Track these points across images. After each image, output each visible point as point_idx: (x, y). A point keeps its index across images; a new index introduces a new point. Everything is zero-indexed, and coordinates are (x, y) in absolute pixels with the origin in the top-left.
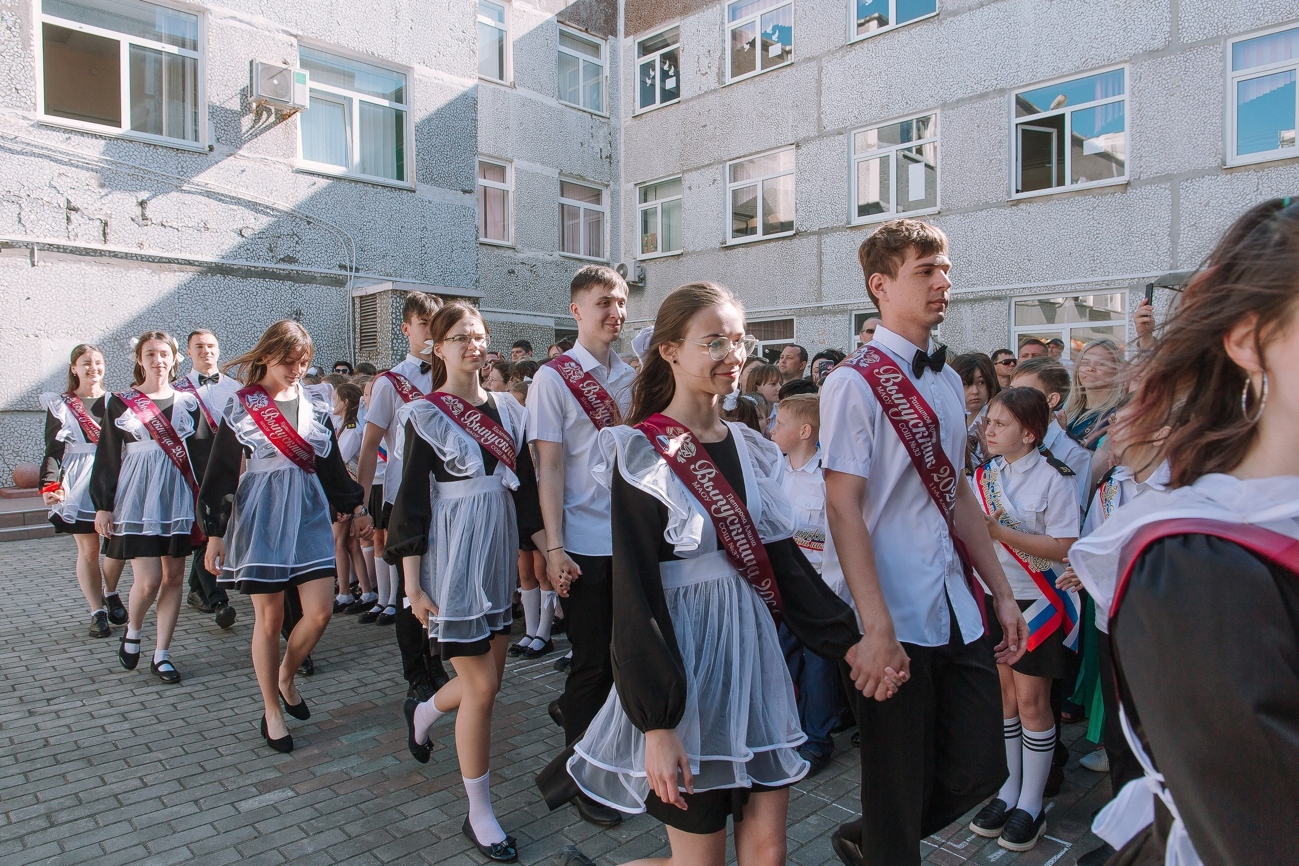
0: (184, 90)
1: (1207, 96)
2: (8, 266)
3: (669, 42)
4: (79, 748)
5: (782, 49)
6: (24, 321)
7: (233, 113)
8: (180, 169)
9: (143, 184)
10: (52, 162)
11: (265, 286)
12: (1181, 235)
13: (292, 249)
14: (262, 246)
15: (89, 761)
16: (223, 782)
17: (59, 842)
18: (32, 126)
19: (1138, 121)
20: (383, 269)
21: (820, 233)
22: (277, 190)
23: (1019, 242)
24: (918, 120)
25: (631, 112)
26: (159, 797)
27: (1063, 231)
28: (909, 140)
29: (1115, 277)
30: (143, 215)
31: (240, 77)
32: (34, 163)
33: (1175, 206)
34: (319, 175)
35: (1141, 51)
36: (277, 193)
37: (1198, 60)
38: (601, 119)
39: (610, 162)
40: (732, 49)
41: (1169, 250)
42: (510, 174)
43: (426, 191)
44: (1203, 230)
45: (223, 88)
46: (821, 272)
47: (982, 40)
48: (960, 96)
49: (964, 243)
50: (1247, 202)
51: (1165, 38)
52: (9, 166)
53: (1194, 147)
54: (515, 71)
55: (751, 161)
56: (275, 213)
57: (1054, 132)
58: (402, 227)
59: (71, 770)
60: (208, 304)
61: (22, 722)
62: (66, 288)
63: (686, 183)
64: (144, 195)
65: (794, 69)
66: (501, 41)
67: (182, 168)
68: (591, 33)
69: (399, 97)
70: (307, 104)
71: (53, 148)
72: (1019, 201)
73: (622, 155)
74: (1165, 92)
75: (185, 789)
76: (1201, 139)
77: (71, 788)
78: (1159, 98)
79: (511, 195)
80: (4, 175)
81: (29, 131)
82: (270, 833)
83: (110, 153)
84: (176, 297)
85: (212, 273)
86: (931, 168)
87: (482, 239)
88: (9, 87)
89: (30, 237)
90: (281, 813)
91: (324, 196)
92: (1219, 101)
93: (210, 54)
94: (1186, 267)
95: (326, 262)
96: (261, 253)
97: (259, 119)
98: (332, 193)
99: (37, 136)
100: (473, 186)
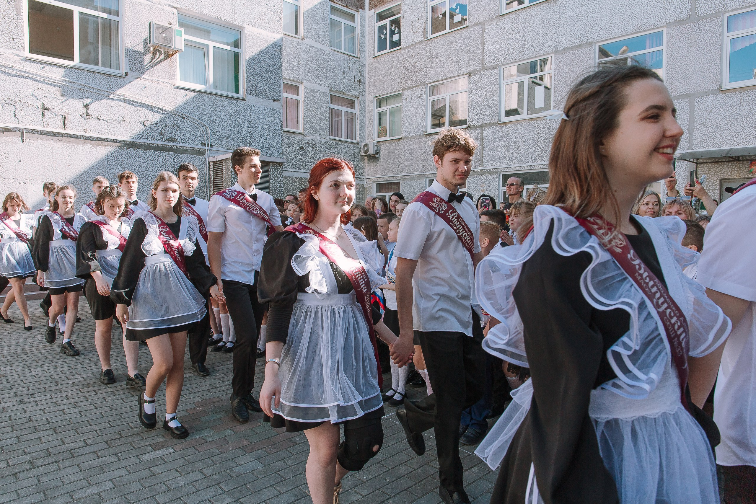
0: (110, 39)
1: (712, 48)
2: (8, 142)
3: (395, 13)
4: (49, 423)
5: (461, 18)
6: (17, 174)
7: (139, 53)
8: (108, 86)
9: (87, 95)
10: (33, 81)
11: (158, 155)
12: (695, 130)
13: (173, 133)
14: (156, 132)
15: (55, 430)
16: (133, 443)
17: (37, 477)
18: (22, 60)
19: (671, 62)
20: (227, 146)
21: (482, 126)
24: (541, 61)
25: (372, 54)
26: (95, 452)
28: (535, 72)
30: (87, 112)
31: (143, 32)
32: (23, 82)
33: (692, 112)
34: (189, 90)
35: (673, 21)
36: (165, 100)
37: (707, 26)
38: (354, 58)
39: (360, 84)
40: (432, 18)
41: (687, 138)
42: (301, 90)
43: (252, 100)
44: (708, 126)
45: (134, 39)
46: (482, 149)
47: (580, 14)
48: (566, 46)
50: (735, 110)
51: (688, 13)
52: (8, 84)
53: (704, 78)
54: (304, 30)
55: (443, 84)
56: (164, 112)
58: (238, 121)
59: (44, 435)
60: (124, 165)
61: (15, 408)
62: (42, 155)
63: (404, 97)
64: (87, 101)
65: (468, 30)
66: (296, 12)
67: (110, 85)
68: (350, 7)
69: (236, 44)
70: (183, 48)
71: (34, 73)
73: (367, 79)
74: (687, 45)
75: (111, 447)
76: (708, 73)
77: (44, 446)
78: (684, 48)
79: (301, 102)
80: (5, 89)
81: (20, 63)
82: (159, 474)
83: (68, 76)
84: (106, 161)
85: (127, 147)
86: (548, 89)
87: (285, 129)
88: (8, 37)
89: (21, 125)
90: (166, 462)
91: (193, 102)
92: (719, 50)
93: (126, 18)
94: (697, 149)
95: (193, 141)
96: (155, 135)
97: (155, 57)
98: (197, 101)
99: (25, 66)
100: (279, 97)
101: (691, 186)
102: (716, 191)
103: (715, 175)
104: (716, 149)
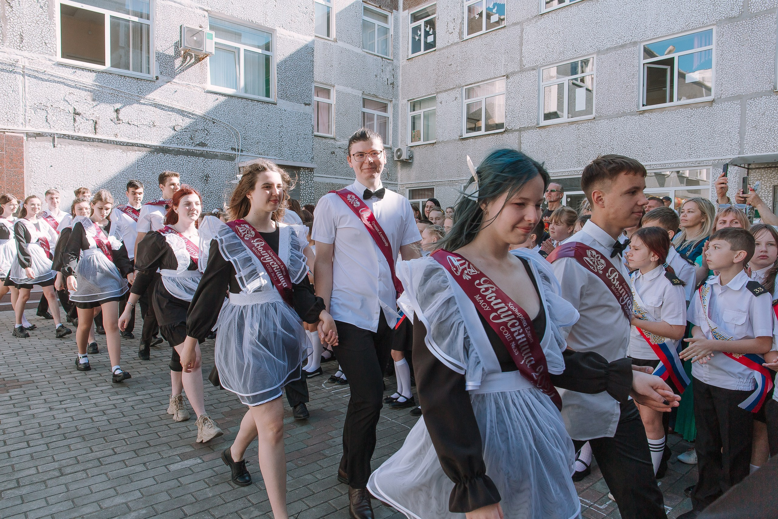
0: (141, 43)
1: (765, 46)
2: (40, 147)
3: (430, 13)
4: (78, 430)
5: (499, 18)
6: (49, 180)
7: (170, 57)
8: (139, 90)
9: (118, 99)
10: (65, 86)
11: (188, 160)
12: (747, 133)
13: (204, 138)
14: (186, 136)
15: (83, 438)
16: (161, 453)
17: (66, 485)
18: (54, 65)
19: (721, 62)
20: (257, 151)
21: (520, 130)
22: (195, 103)
23: (644, 137)
24: (582, 61)
25: (406, 56)
26: (123, 461)
27: (671, 130)
28: (576, 73)
29: (703, 159)
30: (117, 117)
31: (174, 36)
32: (55, 86)
33: (743, 115)
34: (220, 94)
35: (724, 18)
36: (195, 105)
37: (761, 23)
38: (388, 60)
39: (393, 87)
40: (468, 18)
41: (738, 142)
42: (333, 94)
43: (283, 104)
44: (761, 130)
45: (164, 42)
47: (623, 12)
48: (609, 46)
49: (609, 137)
51: (740, 10)
52: (41, 88)
53: (756, 78)
54: (337, 32)
55: (479, 86)
56: (194, 117)
57: (668, 68)
58: (268, 125)
59: (73, 443)
60: (155, 170)
61: (45, 414)
62: (73, 161)
63: (439, 100)
64: (118, 106)
65: (505, 30)
66: (328, 14)
67: (140, 89)
68: (383, 8)
69: (267, 47)
70: (213, 51)
71: (66, 78)
72: (644, 111)
73: (400, 82)
74: (738, 44)
75: (139, 456)
76: (761, 73)
77: (73, 454)
78: (735, 47)
79: (333, 106)
80: (38, 94)
81: (52, 67)
82: (187, 484)
83: (99, 81)
84: (136, 166)
85: (157, 152)
86: (590, 91)
87: (316, 133)
88: (41, 42)
89: (52, 130)
90: (194, 473)
91: (223, 107)
92: (773, 49)
93: (157, 22)
94: (749, 153)
95: (224, 146)
96: (186, 140)
97: (185, 60)
98: (227, 105)
99: (57, 70)
100: (311, 101)
101: (743, 193)
102: (769, 198)
103: (768, 181)
104: (770, 153)
